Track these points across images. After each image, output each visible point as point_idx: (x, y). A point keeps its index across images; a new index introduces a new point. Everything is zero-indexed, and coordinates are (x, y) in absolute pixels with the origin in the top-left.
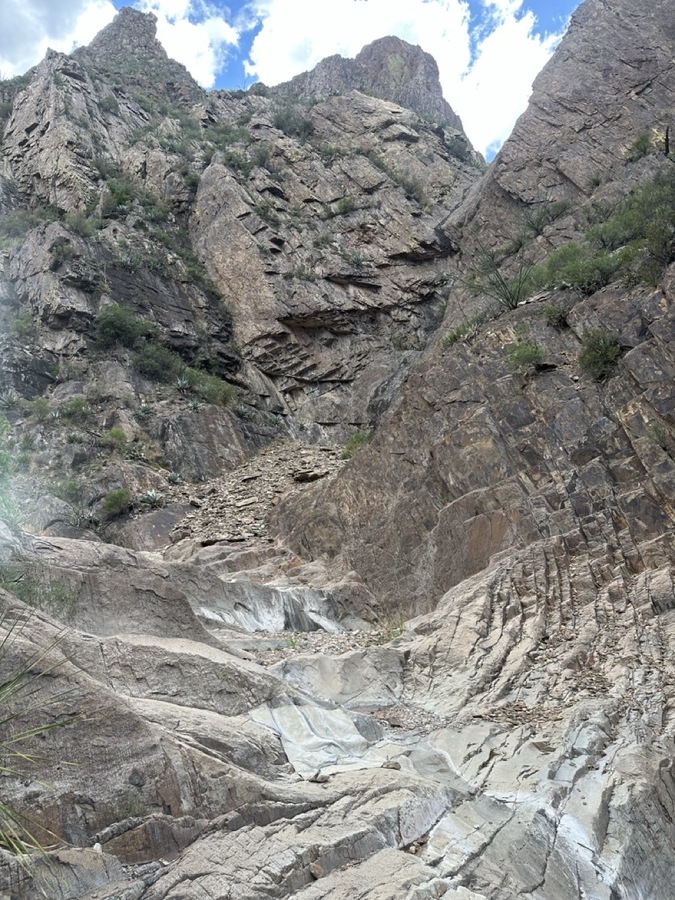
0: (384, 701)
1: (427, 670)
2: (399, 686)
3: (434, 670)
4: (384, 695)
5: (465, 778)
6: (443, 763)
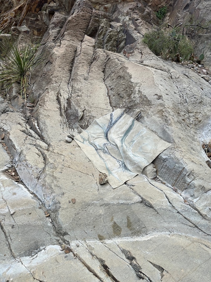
5: (95, 244)
6: (130, 232)
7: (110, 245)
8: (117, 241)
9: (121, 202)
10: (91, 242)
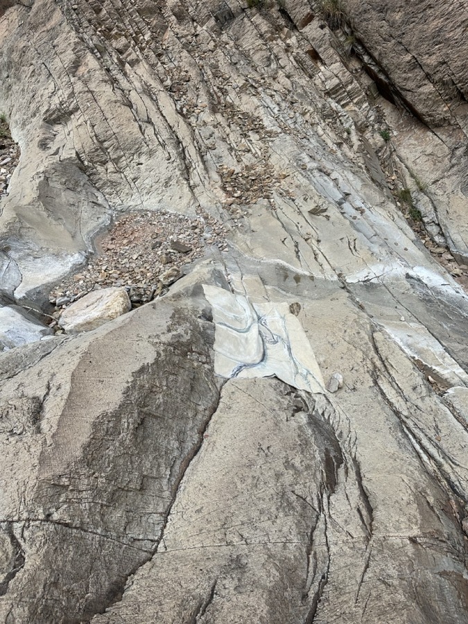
0: (104, 219)
1: (110, 166)
2: (98, 194)
3: (117, 164)
4: (100, 213)
5: (318, 275)
6: (288, 272)
7: (307, 270)
8: (300, 271)
9: (284, 293)
10: (320, 276)
